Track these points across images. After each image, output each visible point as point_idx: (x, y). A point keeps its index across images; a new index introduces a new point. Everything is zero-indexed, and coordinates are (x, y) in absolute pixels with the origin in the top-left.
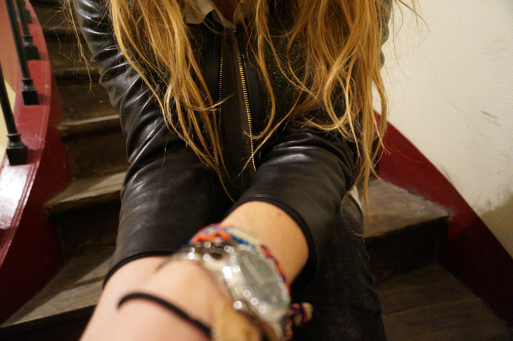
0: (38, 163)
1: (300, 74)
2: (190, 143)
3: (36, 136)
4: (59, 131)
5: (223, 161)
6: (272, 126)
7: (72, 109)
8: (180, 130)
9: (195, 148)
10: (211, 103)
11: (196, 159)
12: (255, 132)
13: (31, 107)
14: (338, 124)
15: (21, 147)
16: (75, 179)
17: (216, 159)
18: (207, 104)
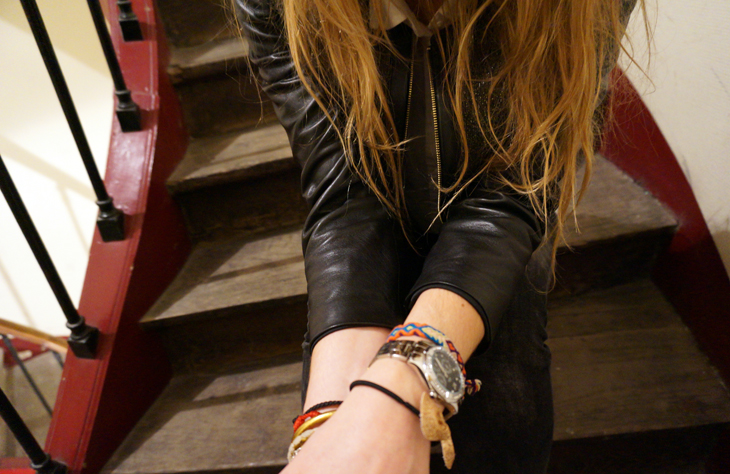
0: (156, 128)
1: (500, 133)
2: (373, 187)
3: (146, 89)
4: (170, 75)
5: (404, 202)
6: (463, 182)
7: (177, 32)
8: (363, 172)
9: (377, 192)
10: (397, 140)
11: (377, 204)
12: (444, 184)
13: (132, 44)
14: (530, 190)
15: (133, 109)
16: (191, 138)
17: (398, 200)
18: (392, 141)
